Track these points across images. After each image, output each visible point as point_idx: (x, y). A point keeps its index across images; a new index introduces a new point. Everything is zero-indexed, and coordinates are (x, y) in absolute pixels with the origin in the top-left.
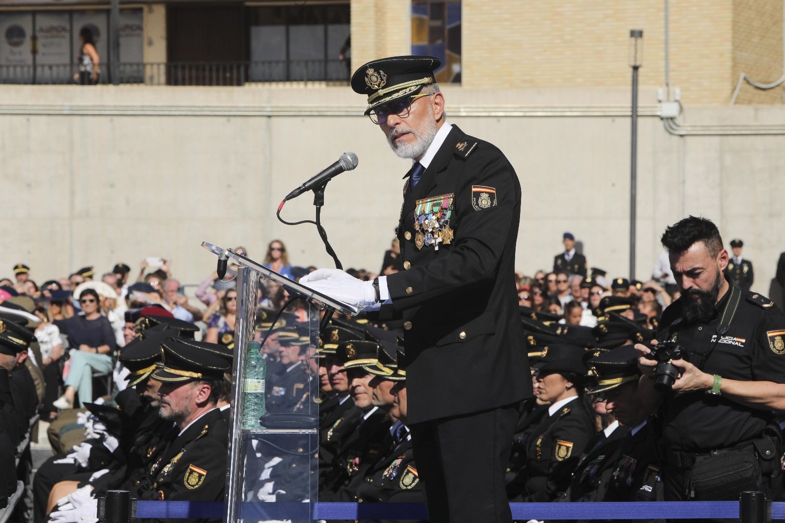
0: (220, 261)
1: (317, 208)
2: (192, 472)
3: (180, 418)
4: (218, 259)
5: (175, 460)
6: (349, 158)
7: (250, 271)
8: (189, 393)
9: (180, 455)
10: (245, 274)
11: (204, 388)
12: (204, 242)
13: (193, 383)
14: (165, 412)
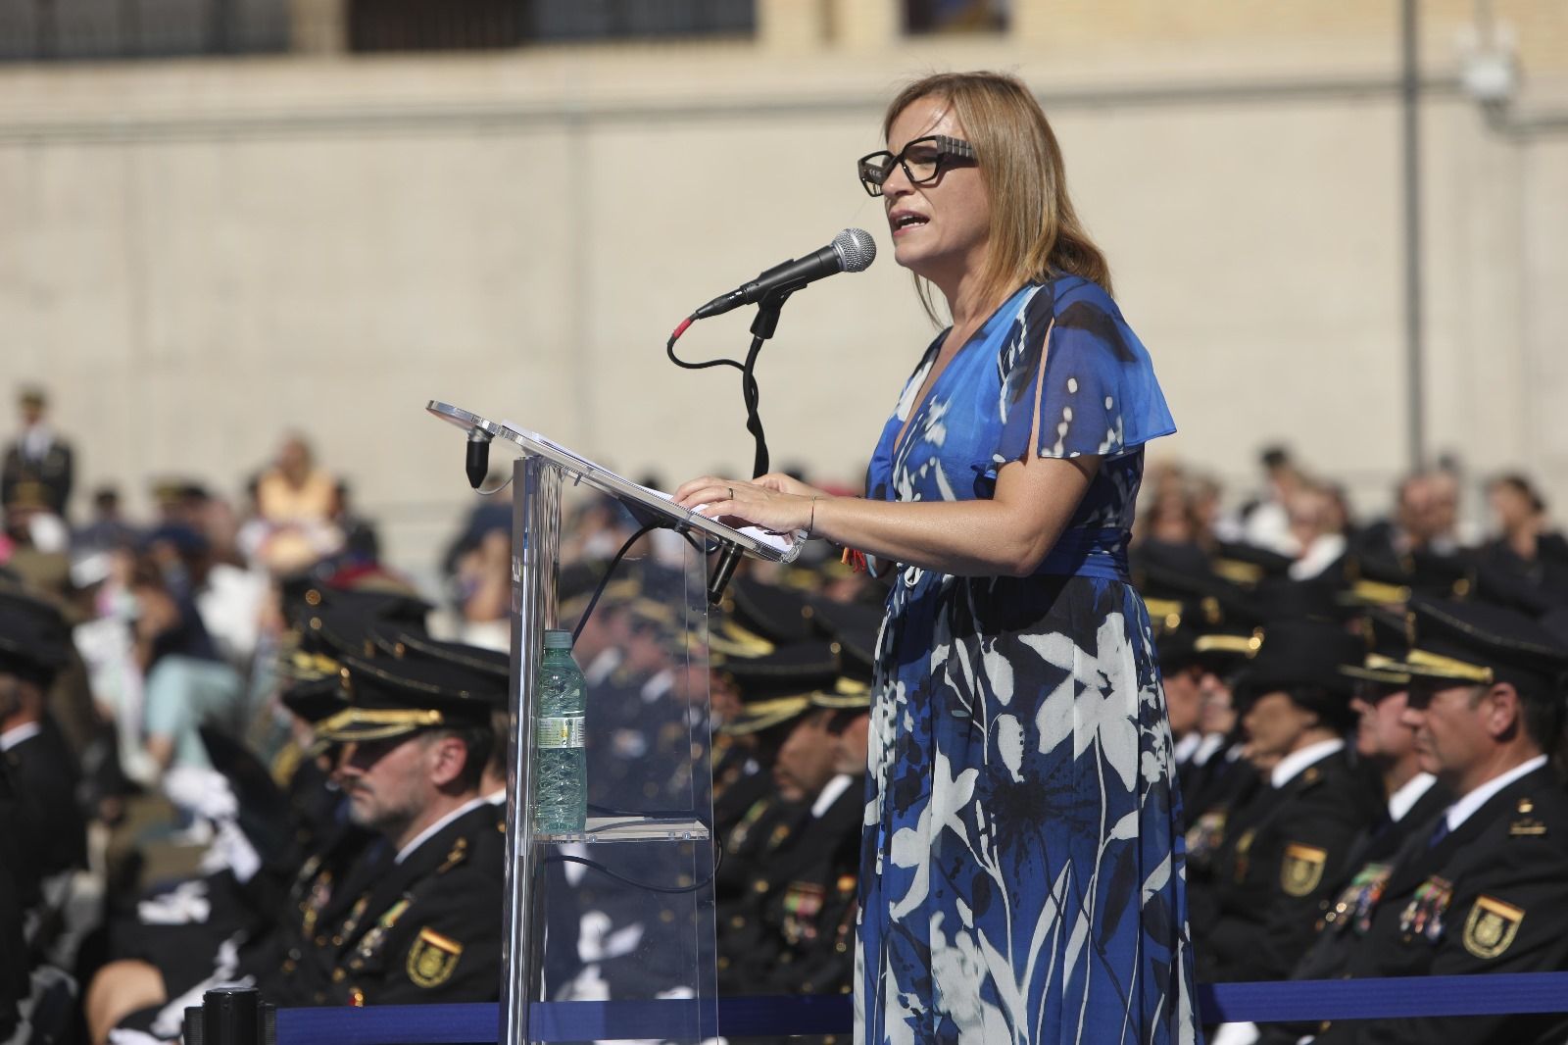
0: (471, 445)
1: (755, 339)
2: (427, 945)
3: (400, 821)
4: (467, 440)
5: (390, 919)
6: (856, 241)
7: (542, 465)
8: (417, 762)
9: (399, 909)
10: (531, 473)
11: (449, 747)
12: (432, 402)
13: (423, 739)
14: (363, 811)
